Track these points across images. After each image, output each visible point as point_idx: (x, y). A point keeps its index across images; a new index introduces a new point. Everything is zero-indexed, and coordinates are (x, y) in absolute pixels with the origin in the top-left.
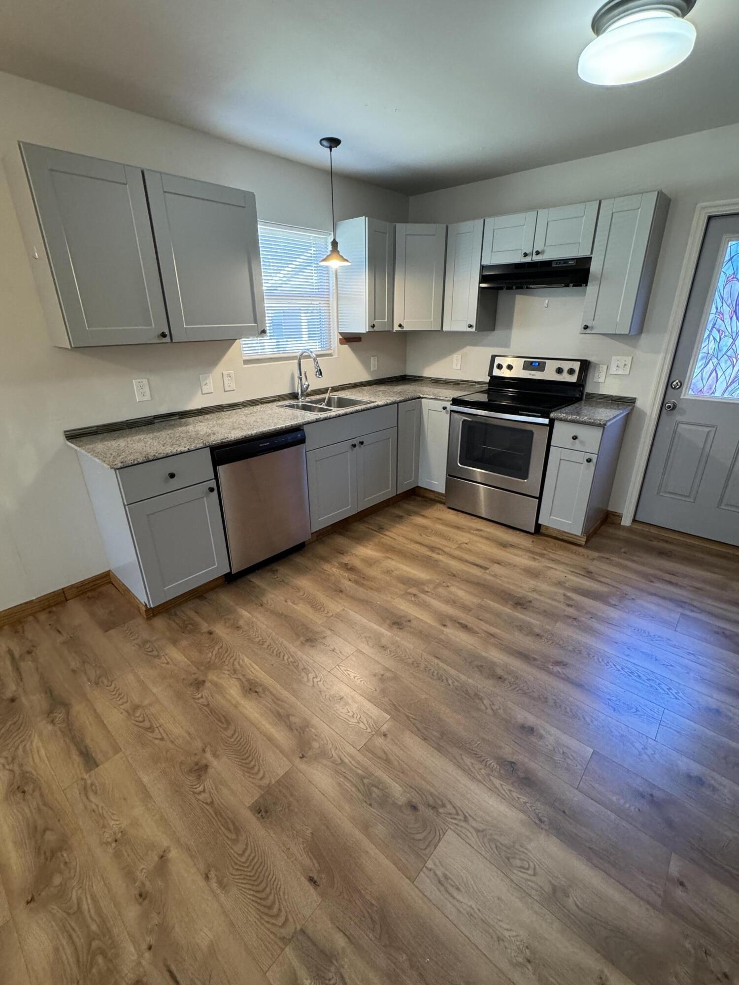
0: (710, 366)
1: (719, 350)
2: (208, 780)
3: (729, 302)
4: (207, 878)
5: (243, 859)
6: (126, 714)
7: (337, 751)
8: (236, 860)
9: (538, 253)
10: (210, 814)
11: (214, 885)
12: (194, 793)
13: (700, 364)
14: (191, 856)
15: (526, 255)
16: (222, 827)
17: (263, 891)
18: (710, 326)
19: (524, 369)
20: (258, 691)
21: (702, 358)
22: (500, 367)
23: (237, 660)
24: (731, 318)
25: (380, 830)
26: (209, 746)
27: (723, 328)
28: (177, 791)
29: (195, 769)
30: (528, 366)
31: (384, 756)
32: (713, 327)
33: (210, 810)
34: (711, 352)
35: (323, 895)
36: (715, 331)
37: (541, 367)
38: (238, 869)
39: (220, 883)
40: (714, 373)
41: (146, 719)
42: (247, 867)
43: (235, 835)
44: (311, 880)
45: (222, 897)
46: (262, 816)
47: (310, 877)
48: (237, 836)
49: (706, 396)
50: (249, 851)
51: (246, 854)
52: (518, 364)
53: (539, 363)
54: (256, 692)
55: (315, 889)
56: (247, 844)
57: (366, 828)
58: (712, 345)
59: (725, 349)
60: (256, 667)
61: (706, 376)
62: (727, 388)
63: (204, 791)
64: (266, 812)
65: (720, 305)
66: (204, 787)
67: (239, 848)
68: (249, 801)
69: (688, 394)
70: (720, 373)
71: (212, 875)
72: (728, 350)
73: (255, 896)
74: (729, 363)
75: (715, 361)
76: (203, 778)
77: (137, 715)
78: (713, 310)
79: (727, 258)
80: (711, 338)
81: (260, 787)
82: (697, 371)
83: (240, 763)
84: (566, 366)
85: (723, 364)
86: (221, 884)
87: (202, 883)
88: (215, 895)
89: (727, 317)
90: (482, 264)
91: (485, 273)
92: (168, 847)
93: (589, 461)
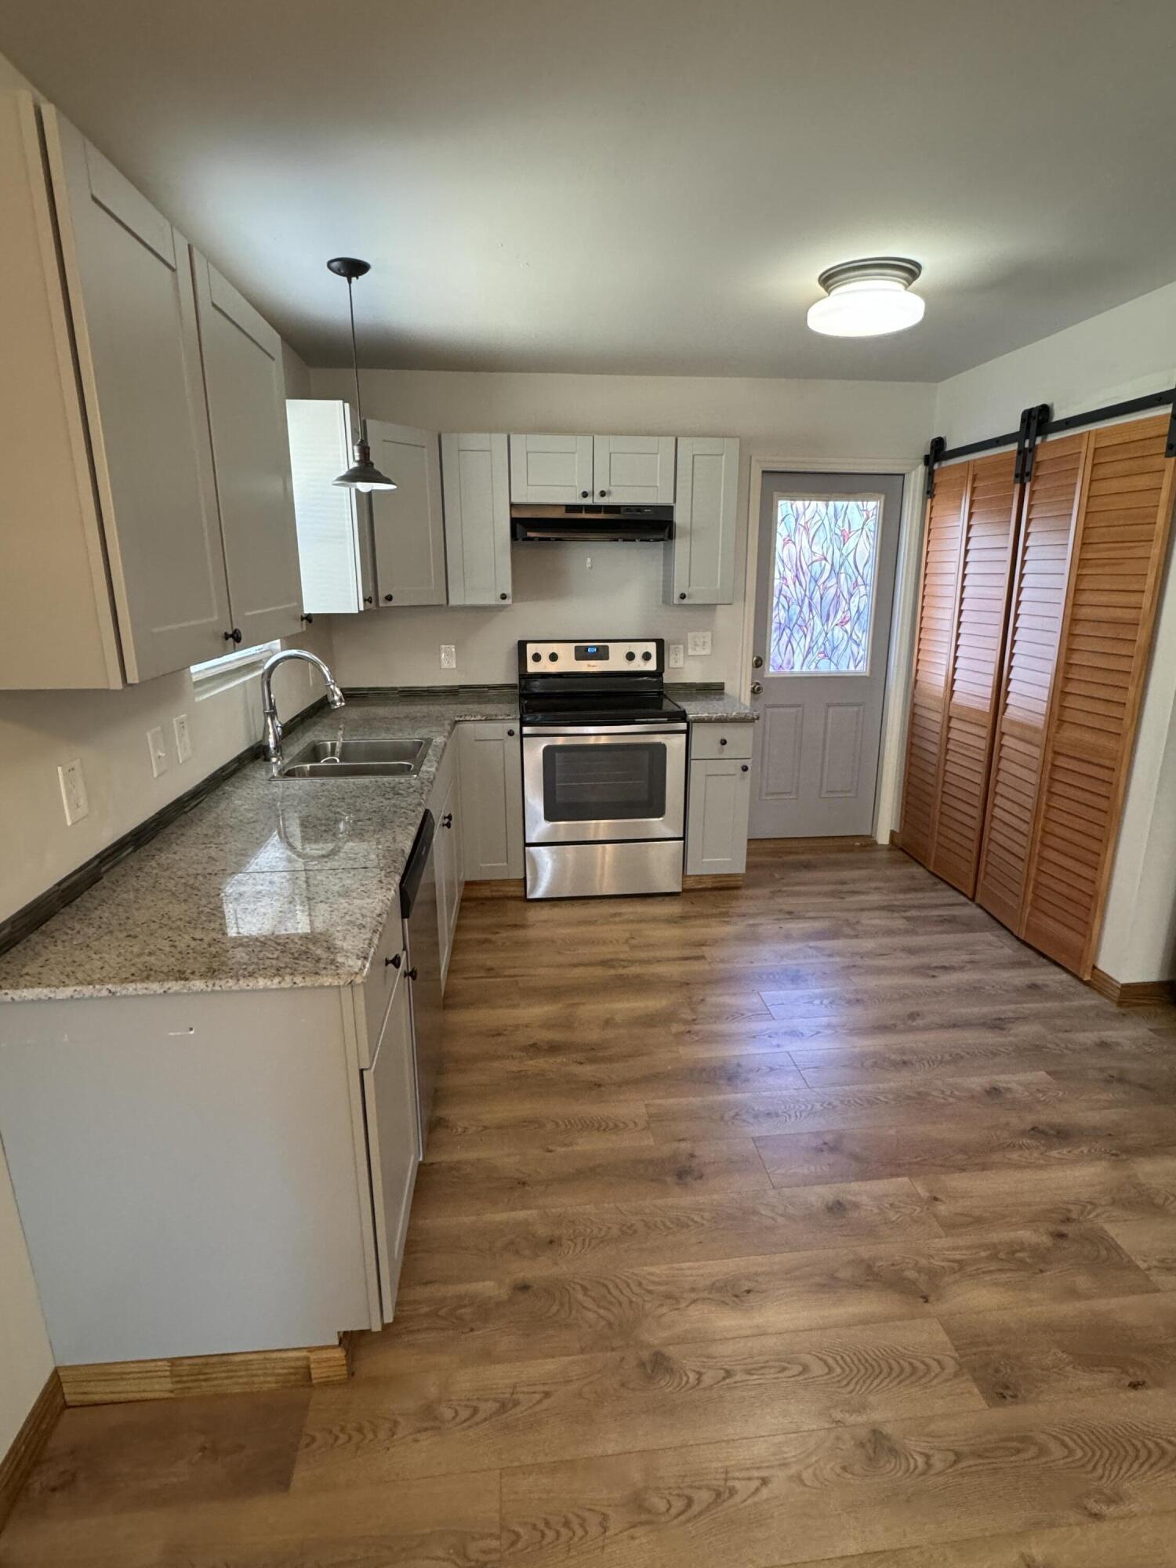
0: (785, 638)
1: (790, 619)
2: (906, 1441)
3: (789, 566)
4: (1097, 1517)
5: (1079, 1453)
6: (639, 1531)
7: (936, 1258)
8: (1079, 1464)
9: (603, 494)
10: (975, 1465)
11: (1111, 1510)
12: (923, 1473)
13: (775, 636)
14: (1052, 1525)
15: (585, 495)
16: (1012, 1459)
17: (1138, 1451)
18: (776, 593)
19: (578, 658)
20: (746, 1288)
21: (776, 629)
22: (537, 658)
23: (644, 1282)
24: (794, 583)
25: (1083, 1282)
26: (832, 1411)
27: (789, 595)
28: (908, 1501)
29: (871, 1451)
30: (581, 654)
31: (970, 1219)
32: (780, 593)
33: (972, 1462)
34: (782, 622)
35: (1160, 1384)
36: (782, 598)
37: (602, 654)
38: (1095, 1467)
39: (1111, 1501)
40: (789, 646)
41: (688, 1492)
42: (1094, 1453)
43: (1032, 1446)
44: (1134, 1386)
45: (1135, 1508)
46: (1012, 1396)
47: (1130, 1385)
48: (1036, 1444)
49: (786, 671)
50: (1067, 1439)
51: (1071, 1444)
52: (566, 652)
53: (598, 648)
54: (748, 1292)
55: (1148, 1388)
56: (1056, 1438)
57: (1073, 1294)
58: (783, 613)
59: (795, 618)
60: (684, 1265)
61: (783, 650)
62: (804, 660)
63: (927, 1457)
64: (1007, 1388)
65: (782, 569)
66: (921, 1453)
67: (1057, 1451)
68: (977, 1401)
69: (771, 671)
70: (795, 646)
71: (1096, 1508)
72: (798, 619)
73: (1144, 1463)
74: (801, 633)
75: (788, 631)
76: (897, 1447)
77: (662, 1506)
78: (777, 575)
79: (780, 518)
80: (780, 606)
81: (956, 1375)
82: (773, 644)
83: (895, 1383)
84: (639, 649)
85: (795, 634)
86: (1115, 1499)
87: (1106, 1526)
88: (1132, 1516)
89: (790, 582)
90: (513, 500)
91: (516, 515)
92: (1022, 1556)
93: (745, 769)
